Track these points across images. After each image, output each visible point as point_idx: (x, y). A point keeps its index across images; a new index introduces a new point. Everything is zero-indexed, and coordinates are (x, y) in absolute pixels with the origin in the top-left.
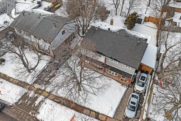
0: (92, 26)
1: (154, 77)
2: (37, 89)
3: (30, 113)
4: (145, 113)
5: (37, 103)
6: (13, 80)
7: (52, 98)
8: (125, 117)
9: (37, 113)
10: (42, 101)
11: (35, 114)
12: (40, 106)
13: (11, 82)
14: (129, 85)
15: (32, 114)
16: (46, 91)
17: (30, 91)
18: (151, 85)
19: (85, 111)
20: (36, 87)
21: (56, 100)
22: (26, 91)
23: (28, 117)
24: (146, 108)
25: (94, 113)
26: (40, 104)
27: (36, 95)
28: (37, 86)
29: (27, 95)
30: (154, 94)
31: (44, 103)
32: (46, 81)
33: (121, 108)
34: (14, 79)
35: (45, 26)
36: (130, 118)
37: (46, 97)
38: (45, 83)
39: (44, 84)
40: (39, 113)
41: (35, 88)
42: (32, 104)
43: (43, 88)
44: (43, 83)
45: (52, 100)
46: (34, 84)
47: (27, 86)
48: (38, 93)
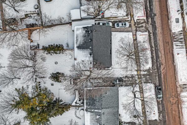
2: (139, 79)
5: (145, 73)
7: (139, 67)
10: (143, 71)
11: (151, 69)
12: (146, 70)
13: (143, 97)
15: (151, 71)
16: (137, 74)
20: (138, 81)
22: (143, 84)
23: (154, 71)
25: (135, 42)
27: (143, 77)
29: (145, 81)
31: (144, 69)
32: (132, 78)
33: (125, 31)
37: (140, 70)
38: (133, 78)
40: (149, 68)
42: (148, 74)
43: (137, 76)
46: (137, 84)
47: (141, 86)
48: (141, 77)
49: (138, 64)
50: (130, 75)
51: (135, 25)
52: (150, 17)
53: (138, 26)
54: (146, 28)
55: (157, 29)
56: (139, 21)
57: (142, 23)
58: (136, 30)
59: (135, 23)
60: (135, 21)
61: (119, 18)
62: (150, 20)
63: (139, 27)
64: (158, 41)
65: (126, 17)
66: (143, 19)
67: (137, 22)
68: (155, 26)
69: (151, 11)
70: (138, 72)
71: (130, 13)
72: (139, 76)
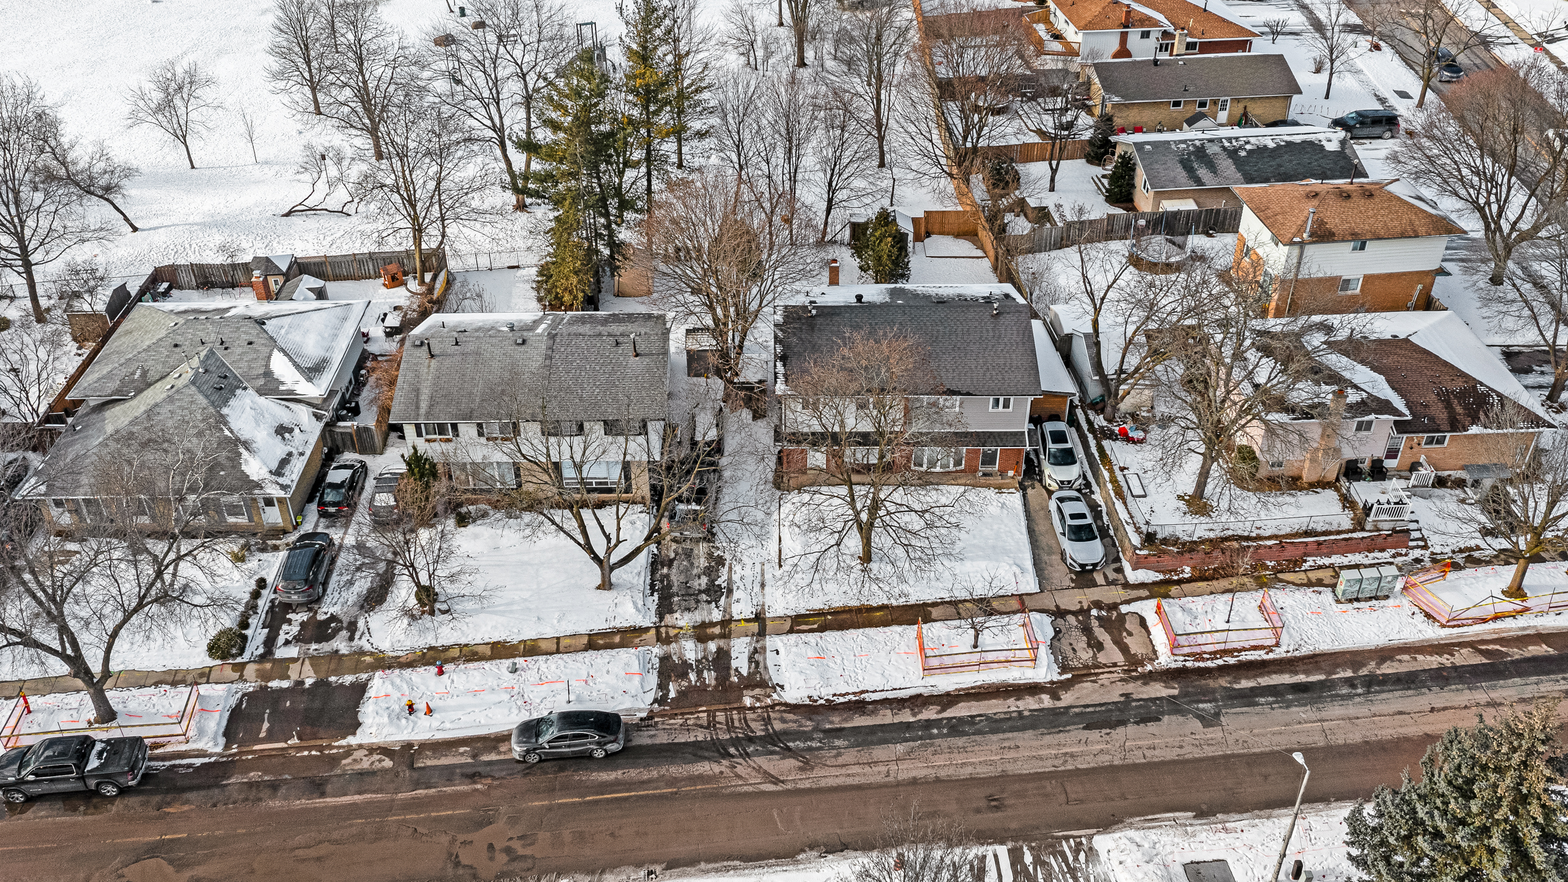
0: (786, 307)
1: (1090, 423)
2: (694, 627)
3: (748, 701)
4: (1130, 529)
5: (740, 662)
6: (558, 644)
7: (787, 626)
8: (1076, 573)
9: (774, 688)
10: (755, 651)
11: (769, 696)
12: (766, 668)
13: (558, 652)
14: (1020, 484)
15: (757, 699)
16: (736, 617)
17: (674, 645)
19: (935, 612)
20: (681, 623)
21: (805, 627)
22: (658, 650)
23: (750, 715)
24: (1123, 515)
25: (970, 605)
26: (757, 664)
27: (712, 646)
28: (683, 620)
29: (675, 658)
30: (1122, 469)
31: (770, 654)
32: (706, 591)
34: (558, 638)
35: (579, 368)
36: (1095, 565)
37: (762, 633)
38: (704, 597)
39: (709, 602)
40: (782, 687)
41: (681, 628)
42: (729, 675)
43: (717, 616)
44: (698, 601)
45: (791, 631)
46: (661, 619)
47: (644, 636)
48: (712, 638)
49: (806, 624)
50: (730, 579)
51: (1098, 605)
52: (1184, 694)
53: (1095, 623)
54: (1086, 667)
55: (1094, 735)
56: (1131, 625)
57: (1124, 649)
58: (1059, 613)
60: (1124, 609)
61: (1119, 506)
62: (1157, 690)
63: (1087, 630)
64: (994, 737)
65: (1136, 540)
66: (1155, 652)
67: (1122, 618)
68: (1123, 723)
69: (1231, 698)
70: (747, 621)
71: (1179, 582)
72: (717, 630)
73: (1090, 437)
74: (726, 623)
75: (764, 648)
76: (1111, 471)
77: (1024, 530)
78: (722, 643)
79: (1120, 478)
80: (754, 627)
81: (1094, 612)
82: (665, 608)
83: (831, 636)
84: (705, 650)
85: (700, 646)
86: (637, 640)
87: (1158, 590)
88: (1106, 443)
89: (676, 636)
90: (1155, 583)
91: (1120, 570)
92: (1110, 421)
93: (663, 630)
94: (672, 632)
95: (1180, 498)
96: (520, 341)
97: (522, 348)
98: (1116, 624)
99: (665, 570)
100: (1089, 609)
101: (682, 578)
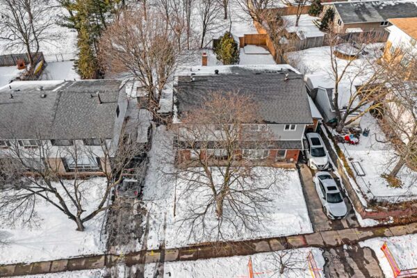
1: (328, 132)
2: (126, 255)
4: (360, 196)
6: (51, 265)
7: (176, 256)
8: (332, 221)
10: (157, 274)
13: (50, 272)
14: (297, 165)
16: (149, 249)
17: (113, 268)
18: (333, 148)
19: (258, 246)
20: (119, 252)
21: (186, 256)
22: (103, 272)
24: (355, 187)
25: (276, 241)
27: (134, 269)
28: (121, 251)
30: (350, 159)
31: (166, 275)
32: (135, 231)
34: (52, 262)
35: (72, 110)
36: (342, 217)
37: (162, 261)
38: (133, 235)
39: (135, 239)
41: (119, 256)
43: (139, 248)
44: (129, 238)
45: (178, 259)
46: (109, 249)
47: (98, 261)
48: (134, 263)
49: (187, 254)
50: (148, 222)
51: (346, 241)
53: (347, 254)
56: (367, 256)
58: (325, 248)
59: (355, 243)
60: (362, 244)
61: (351, 181)
63: (343, 260)
65: (364, 203)
66: (383, 275)
67: (361, 249)
70: (155, 251)
71: (388, 226)
72: (138, 258)
73: (330, 141)
74: (143, 252)
75: (162, 271)
76: (345, 161)
77: (302, 193)
78: (139, 266)
79: (350, 165)
80: (158, 255)
81: (345, 247)
82: (111, 243)
83: (200, 263)
84: (130, 272)
85: (128, 269)
86: (93, 264)
87: (378, 231)
88: (340, 144)
89: (115, 261)
90: (375, 227)
91: (355, 218)
92: (340, 132)
93: (109, 257)
94: (114, 258)
95: (383, 176)
96: (43, 96)
97: (44, 100)
98: (358, 255)
99: (115, 217)
100: (342, 245)
101: (123, 222)
